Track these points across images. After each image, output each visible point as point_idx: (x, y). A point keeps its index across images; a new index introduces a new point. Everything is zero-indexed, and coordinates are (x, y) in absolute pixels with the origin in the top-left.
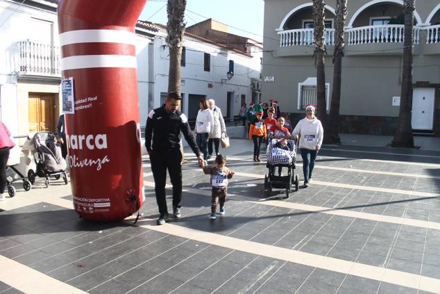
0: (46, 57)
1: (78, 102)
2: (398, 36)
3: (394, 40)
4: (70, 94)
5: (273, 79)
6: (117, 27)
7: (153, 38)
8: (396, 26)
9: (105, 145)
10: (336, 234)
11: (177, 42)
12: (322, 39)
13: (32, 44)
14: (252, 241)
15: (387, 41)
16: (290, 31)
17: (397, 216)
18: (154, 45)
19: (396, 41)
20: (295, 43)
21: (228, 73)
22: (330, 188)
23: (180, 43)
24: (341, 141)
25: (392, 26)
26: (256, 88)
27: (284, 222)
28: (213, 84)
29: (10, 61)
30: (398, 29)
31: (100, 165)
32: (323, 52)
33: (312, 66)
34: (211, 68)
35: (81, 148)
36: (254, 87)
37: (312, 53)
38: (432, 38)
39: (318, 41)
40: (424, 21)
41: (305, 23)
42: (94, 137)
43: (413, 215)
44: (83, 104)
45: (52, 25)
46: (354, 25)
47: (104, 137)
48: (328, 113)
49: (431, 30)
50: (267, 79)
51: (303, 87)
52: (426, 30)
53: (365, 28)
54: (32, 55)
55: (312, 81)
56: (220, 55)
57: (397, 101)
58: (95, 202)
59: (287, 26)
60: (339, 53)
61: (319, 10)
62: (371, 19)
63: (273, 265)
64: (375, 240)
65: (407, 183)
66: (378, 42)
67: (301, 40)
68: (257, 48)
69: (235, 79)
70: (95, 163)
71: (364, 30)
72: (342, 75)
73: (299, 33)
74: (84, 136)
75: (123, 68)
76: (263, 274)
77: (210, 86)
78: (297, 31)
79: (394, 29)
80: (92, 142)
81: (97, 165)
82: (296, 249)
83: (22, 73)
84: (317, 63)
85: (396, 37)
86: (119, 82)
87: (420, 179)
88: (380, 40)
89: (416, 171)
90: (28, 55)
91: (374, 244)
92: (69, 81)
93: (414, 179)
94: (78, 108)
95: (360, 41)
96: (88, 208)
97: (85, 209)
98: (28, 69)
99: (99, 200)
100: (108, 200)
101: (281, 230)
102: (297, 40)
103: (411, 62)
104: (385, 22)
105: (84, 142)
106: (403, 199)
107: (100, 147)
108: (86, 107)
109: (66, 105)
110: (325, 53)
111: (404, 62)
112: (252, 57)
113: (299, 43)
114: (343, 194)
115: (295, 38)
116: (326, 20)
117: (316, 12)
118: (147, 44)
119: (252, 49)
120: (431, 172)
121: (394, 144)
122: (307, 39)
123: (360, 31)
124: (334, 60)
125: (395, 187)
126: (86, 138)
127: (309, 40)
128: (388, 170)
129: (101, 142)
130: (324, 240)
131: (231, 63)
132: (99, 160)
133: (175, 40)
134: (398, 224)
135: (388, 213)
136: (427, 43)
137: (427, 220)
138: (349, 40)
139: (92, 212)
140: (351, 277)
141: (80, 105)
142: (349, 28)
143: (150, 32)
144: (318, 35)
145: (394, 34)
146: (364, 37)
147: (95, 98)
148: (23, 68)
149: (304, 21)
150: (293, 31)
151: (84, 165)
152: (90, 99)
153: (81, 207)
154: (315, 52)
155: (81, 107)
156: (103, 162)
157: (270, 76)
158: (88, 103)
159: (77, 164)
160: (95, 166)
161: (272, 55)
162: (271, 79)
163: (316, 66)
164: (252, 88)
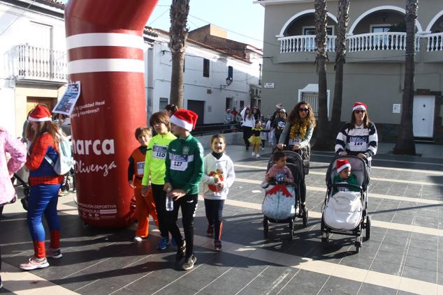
0: (45, 61)
2: (399, 43)
3: (394, 47)
5: (273, 85)
6: (126, 31)
7: (152, 43)
8: (397, 34)
9: (112, 151)
11: (180, 47)
12: (324, 46)
13: (31, 48)
15: (387, 49)
16: (290, 38)
17: (407, 223)
18: (154, 50)
19: (397, 49)
20: (296, 49)
21: (227, 79)
23: (183, 48)
25: (393, 34)
26: (255, 92)
28: (213, 90)
29: (9, 64)
30: (399, 37)
31: (106, 171)
32: (325, 58)
33: (313, 72)
34: (210, 74)
35: (87, 153)
36: (253, 93)
37: (313, 60)
38: (433, 46)
39: (319, 47)
40: (424, 29)
41: (306, 29)
42: (101, 142)
43: (423, 223)
44: (90, 109)
45: (51, 29)
46: (355, 32)
47: (111, 142)
48: (330, 120)
49: (431, 38)
50: (267, 85)
51: (303, 94)
52: (427, 38)
53: (366, 35)
54: (31, 59)
55: (313, 88)
56: (219, 61)
57: (397, 108)
58: (101, 209)
59: (288, 33)
60: (340, 59)
61: (321, 17)
62: (371, 26)
63: (286, 273)
64: (386, 247)
65: (413, 191)
66: (379, 49)
67: (301, 47)
68: (256, 54)
69: (234, 86)
70: (102, 169)
71: (365, 38)
72: (344, 82)
73: (300, 39)
74: (90, 141)
76: (277, 282)
77: (209, 92)
78: (297, 37)
79: (395, 36)
80: (99, 147)
81: (104, 170)
83: (20, 77)
84: (319, 69)
85: (397, 45)
86: (128, 87)
87: (425, 186)
88: (381, 47)
89: (419, 178)
90: (27, 59)
91: (386, 252)
92: (76, 86)
93: (420, 186)
94: (85, 113)
95: (361, 49)
96: (93, 215)
97: (90, 215)
98: (27, 73)
99: (106, 207)
100: (115, 206)
102: (297, 47)
103: (413, 70)
104: (385, 29)
105: (91, 147)
106: (410, 206)
107: (107, 152)
108: (93, 111)
110: (327, 60)
111: (406, 69)
112: (251, 63)
113: (300, 49)
115: (296, 45)
116: (328, 27)
117: (318, 19)
118: (147, 49)
119: (251, 55)
120: (435, 179)
121: (396, 152)
122: (308, 45)
123: (361, 38)
124: (335, 67)
125: (401, 195)
126: (93, 143)
127: (309, 46)
128: (392, 177)
129: (108, 147)
131: (231, 68)
132: (106, 165)
133: (177, 45)
134: (408, 232)
135: (396, 221)
136: (428, 50)
137: (437, 228)
138: (350, 47)
139: (98, 218)
140: (367, 286)
141: (86, 109)
142: (350, 35)
143: (150, 37)
144: (320, 42)
145: (394, 41)
146: (365, 44)
147: (103, 103)
148: (22, 72)
149: (304, 28)
150: (294, 37)
151: (91, 171)
152: (98, 104)
153: (87, 214)
154: (317, 58)
155: (89, 112)
156: (110, 167)
157: (269, 82)
158: (95, 107)
159: (83, 169)
160: (102, 172)
161: (272, 61)
162: (271, 86)
163: (318, 72)
164: (251, 95)
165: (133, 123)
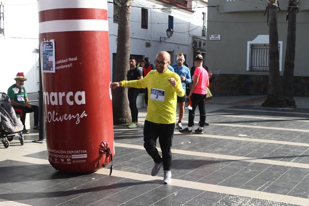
1: (60, 62)
4: (52, 55)
5: (219, 37)
9: (83, 101)
10: (294, 181)
11: (126, 1)
14: (220, 185)
21: (168, 30)
22: (287, 146)
23: (129, 2)
24: (296, 104)
26: (198, 44)
27: (246, 172)
28: (152, 43)
31: (78, 119)
32: (276, 8)
33: (263, 22)
34: (149, 25)
35: (61, 104)
36: (196, 46)
37: (264, 8)
42: (74, 94)
44: (64, 64)
47: (83, 94)
48: (282, 74)
50: (212, 37)
51: (252, 46)
55: (263, 39)
58: (73, 154)
60: (293, 10)
69: (175, 37)
70: (74, 117)
74: (64, 93)
75: (99, 31)
77: (148, 45)
80: (72, 98)
81: (76, 119)
82: (260, 190)
84: (269, 20)
86: (96, 44)
92: (50, 44)
94: (59, 68)
96: (65, 160)
97: (63, 160)
99: (77, 152)
100: (86, 151)
101: (245, 178)
105: (64, 98)
107: (79, 103)
108: (64, 67)
109: (47, 65)
110: (278, 10)
112: (193, 12)
114: (300, 151)
119: (193, 3)
124: (288, 16)
126: (66, 94)
129: (80, 98)
130: (285, 185)
132: (78, 115)
139: (70, 163)
141: (61, 65)
147: (76, 59)
151: (64, 120)
152: (71, 59)
153: (59, 159)
154: (267, 8)
155: (62, 67)
156: (82, 116)
157: (216, 34)
158: (68, 63)
159: (57, 119)
160: (74, 120)
162: (217, 37)
163: (269, 23)
164: (193, 47)
165: (101, 76)
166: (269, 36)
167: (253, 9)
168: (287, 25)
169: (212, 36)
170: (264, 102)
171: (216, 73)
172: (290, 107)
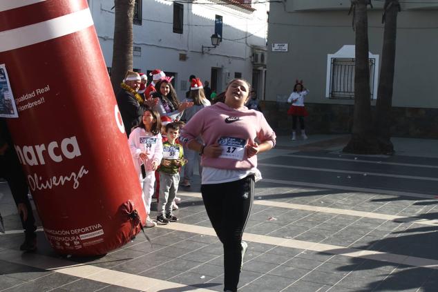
1: (23, 98)
5: (286, 47)
26: (259, 57)
28: (189, 55)
33: (347, 26)
34: (185, 28)
36: (256, 60)
37: (349, 6)
44: (31, 100)
48: (373, 104)
50: (276, 47)
51: (335, 61)
60: (392, 5)
69: (224, 47)
74: (43, 146)
77: (183, 57)
94: (24, 108)
105: (46, 153)
107: (70, 156)
108: (35, 103)
109: (4, 105)
124: (384, 17)
141: (25, 102)
155: (30, 105)
157: (281, 42)
158: (37, 98)
161: (285, 6)
162: (283, 48)
163: (355, 26)
164: (253, 62)
166: (355, 46)
167: (337, 6)
168: (382, 31)
169: (276, 45)
170: (345, 146)
171: (281, 101)
172: (385, 154)
